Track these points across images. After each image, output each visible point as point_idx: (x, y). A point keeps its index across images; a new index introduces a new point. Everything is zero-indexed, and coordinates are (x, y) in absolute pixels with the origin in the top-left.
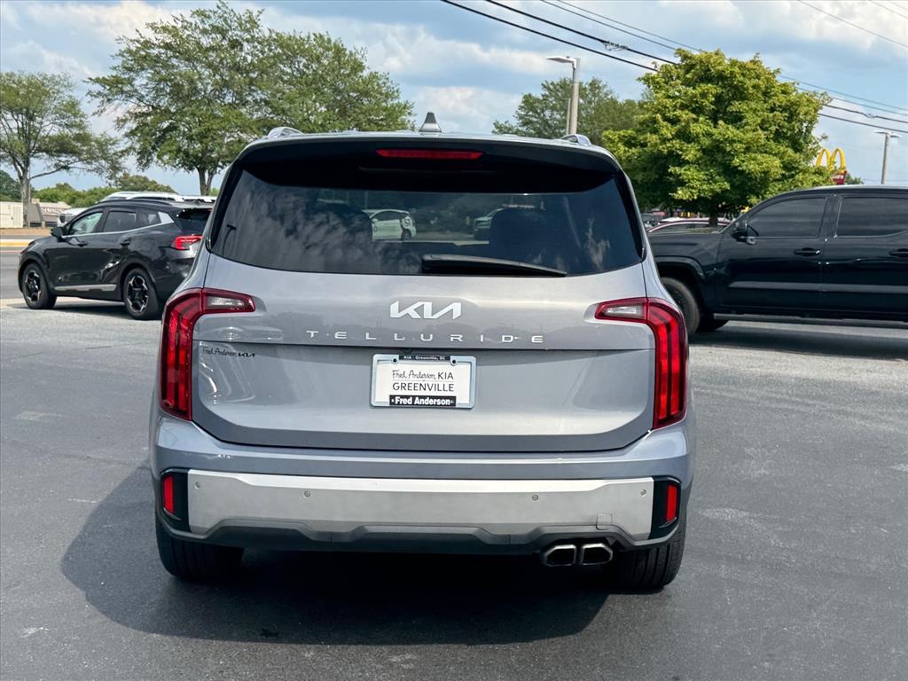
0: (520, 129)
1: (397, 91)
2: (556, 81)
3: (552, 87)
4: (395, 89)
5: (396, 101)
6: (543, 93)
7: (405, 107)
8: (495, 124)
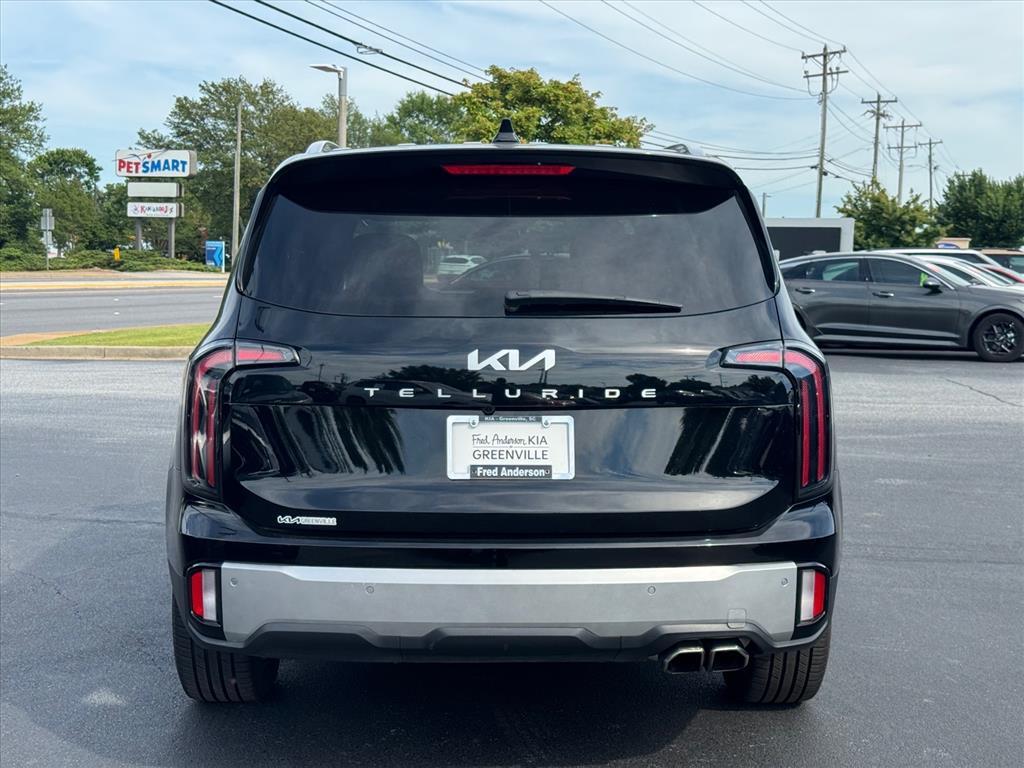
0: (175, 140)
1: (18, 89)
2: (218, 82)
3: (212, 90)
4: (15, 87)
5: (17, 103)
6: (202, 96)
7: (31, 109)
8: (140, 134)
